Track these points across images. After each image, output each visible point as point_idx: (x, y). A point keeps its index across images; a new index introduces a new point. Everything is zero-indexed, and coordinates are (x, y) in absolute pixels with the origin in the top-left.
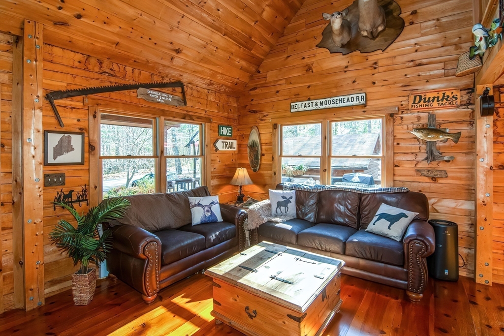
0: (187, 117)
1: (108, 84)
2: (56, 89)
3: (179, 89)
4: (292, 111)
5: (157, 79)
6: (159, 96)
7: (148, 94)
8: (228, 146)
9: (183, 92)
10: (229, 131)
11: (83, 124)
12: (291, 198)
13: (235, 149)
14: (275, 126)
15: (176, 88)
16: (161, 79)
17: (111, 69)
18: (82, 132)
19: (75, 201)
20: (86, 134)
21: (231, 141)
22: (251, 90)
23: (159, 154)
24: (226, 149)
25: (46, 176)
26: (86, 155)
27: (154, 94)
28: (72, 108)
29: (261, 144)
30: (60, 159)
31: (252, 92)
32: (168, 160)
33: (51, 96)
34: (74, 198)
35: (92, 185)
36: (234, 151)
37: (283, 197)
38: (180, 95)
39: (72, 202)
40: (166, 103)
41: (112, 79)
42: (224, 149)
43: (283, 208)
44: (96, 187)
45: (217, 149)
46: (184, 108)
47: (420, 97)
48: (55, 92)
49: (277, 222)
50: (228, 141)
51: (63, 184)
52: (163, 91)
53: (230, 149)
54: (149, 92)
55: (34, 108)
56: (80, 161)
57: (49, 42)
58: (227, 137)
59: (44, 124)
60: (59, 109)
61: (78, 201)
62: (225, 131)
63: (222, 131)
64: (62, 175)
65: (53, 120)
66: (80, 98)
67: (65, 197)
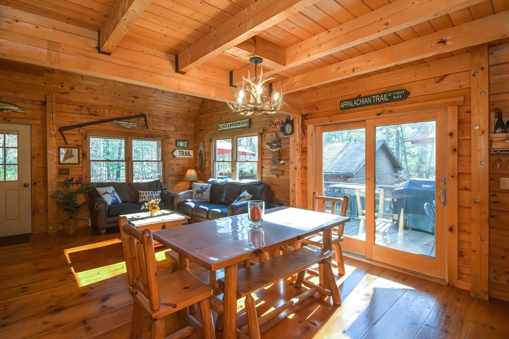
0: (149, 137)
1: (93, 120)
2: (64, 126)
3: (143, 119)
4: (218, 130)
5: (126, 114)
6: (127, 125)
7: (119, 124)
8: (184, 154)
9: (146, 120)
10: (185, 144)
11: (79, 143)
12: (207, 188)
13: (192, 156)
14: (211, 141)
15: (141, 119)
16: (129, 114)
17: (95, 112)
18: (78, 147)
19: (75, 183)
20: (80, 148)
21: (187, 151)
22: (200, 115)
23: (128, 159)
24: (183, 156)
25: (60, 170)
26: (81, 159)
27: (123, 123)
28: (73, 135)
29: (205, 153)
30: (66, 161)
31: (201, 116)
32: (134, 163)
33: (61, 130)
34: (74, 181)
35: (84, 176)
36: (191, 158)
37: (201, 188)
38: (144, 122)
39: (73, 184)
40: (132, 128)
41: (96, 117)
42: (181, 156)
43: (200, 195)
44: (86, 177)
45: (174, 157)
46: (147, 130)
47: (272, 121)
48: (63, 127)
49: (188, 202)
50: (185, 151)
51: (69, 174)
52: (131, 121)
53: (186, 156)
54: (120, 122)
55: (52, 137)
56: (77, 162)
57: (59, 102)
58: (183, 148)
59: (57, 144)
60: (65, 135)
61: (76, 183)
62: (181, 144)
63: (178, 144)
64: (68, 170)
65: (63, 142)
66: (77, 129)
67: (69, 181)
